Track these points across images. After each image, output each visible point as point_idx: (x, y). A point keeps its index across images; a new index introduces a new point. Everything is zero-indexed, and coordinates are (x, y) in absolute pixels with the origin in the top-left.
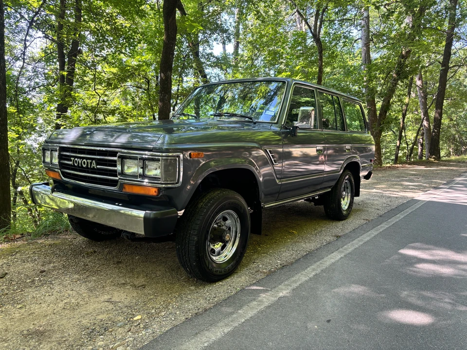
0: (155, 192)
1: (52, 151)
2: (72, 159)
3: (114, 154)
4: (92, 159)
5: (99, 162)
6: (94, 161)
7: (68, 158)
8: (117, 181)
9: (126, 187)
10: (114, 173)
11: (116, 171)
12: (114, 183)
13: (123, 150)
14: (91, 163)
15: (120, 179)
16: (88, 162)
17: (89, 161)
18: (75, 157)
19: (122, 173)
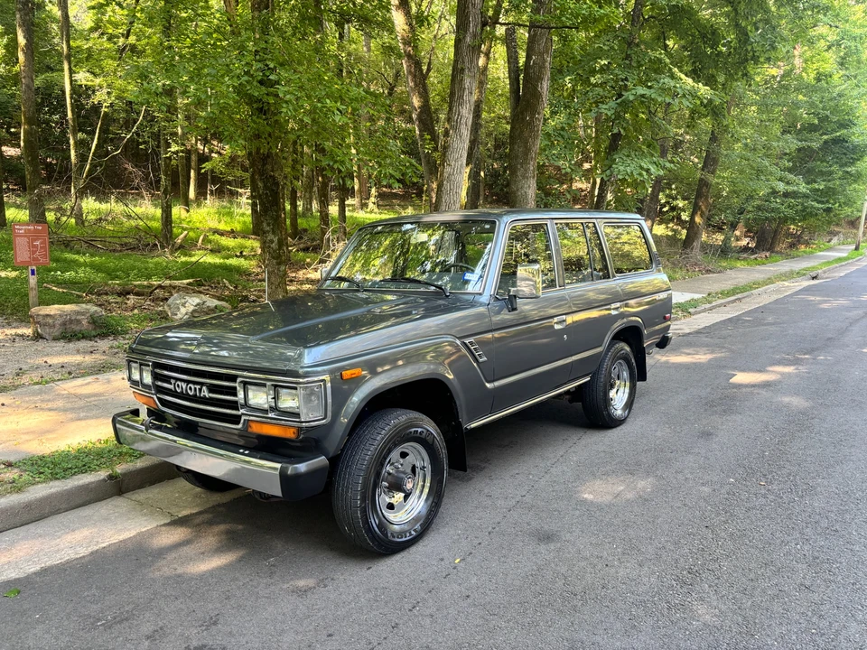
0: (294, 433)
1: (141, 365)
2: (173, 381)
3: (233, 378)
4: (202, 384)
5: (212, 389)
6: (204, 388)
7: (167, 379)
8: (239, 417)
9: (253, 425)
10: (234, 405)
11: (236, 402)
12: (236, 420)
13: (245, 373)
14: (200, 390)
15: (243, 414)
16: (195, 389)
17: (198, 387)
18: (177, 379)
19: (246, 405)
